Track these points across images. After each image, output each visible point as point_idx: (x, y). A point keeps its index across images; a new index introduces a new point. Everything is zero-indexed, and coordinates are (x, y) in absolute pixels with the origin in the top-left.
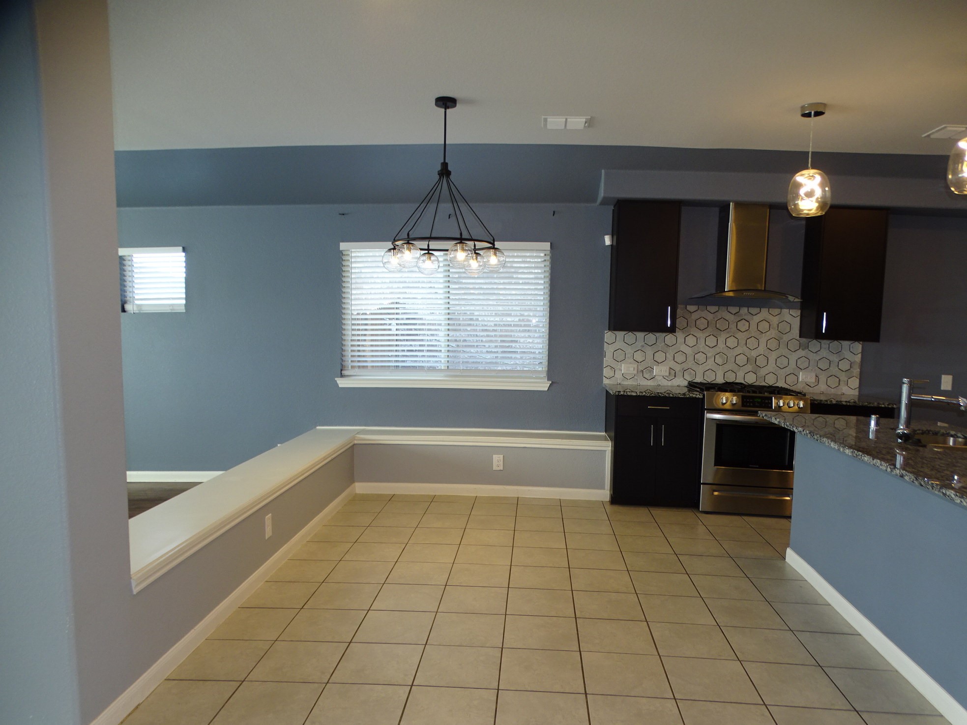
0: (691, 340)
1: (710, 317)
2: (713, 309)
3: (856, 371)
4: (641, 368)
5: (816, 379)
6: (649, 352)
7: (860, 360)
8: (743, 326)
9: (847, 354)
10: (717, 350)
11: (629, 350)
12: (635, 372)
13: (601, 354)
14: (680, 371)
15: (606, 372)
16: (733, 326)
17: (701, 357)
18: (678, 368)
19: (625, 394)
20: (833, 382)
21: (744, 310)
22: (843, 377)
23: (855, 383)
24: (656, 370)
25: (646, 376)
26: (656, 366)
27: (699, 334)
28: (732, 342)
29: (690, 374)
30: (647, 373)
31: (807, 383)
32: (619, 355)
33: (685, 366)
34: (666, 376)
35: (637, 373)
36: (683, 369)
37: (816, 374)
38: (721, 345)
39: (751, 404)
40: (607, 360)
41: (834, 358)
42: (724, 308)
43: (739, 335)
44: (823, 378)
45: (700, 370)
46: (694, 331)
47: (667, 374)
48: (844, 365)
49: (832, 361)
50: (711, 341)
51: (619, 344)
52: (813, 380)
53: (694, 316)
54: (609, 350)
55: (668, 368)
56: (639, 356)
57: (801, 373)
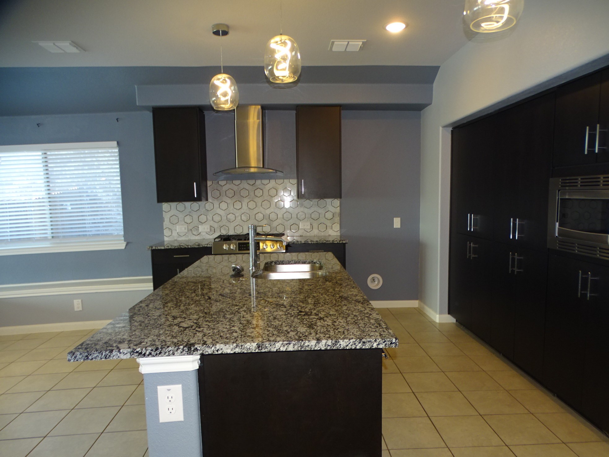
0: (224, 206)
1: (235, 188)
2: (237, 182)
3: (337, 219)
4: (190, 228)
5: (311, 226)
6: (195, 216)
7: (339, 211)
8: (259, 193)
9: (330, 208)
10: (242, 211)
11: (181, 216)
12: (186, 231)
13: (162, 220)
14: (217, 227)
15: (166, 232)
16: (252, 194)
17: (231, 217)
18: (216, 225)
19: (156, 248)
20: (322, 228)
21: (258, 182)
22: (329, 223)
23: (337, 227)
24: (201, 228)
25: (194, 233)
26: (201, 225)
27: (229, 201)
28: (252, 205)
29: (225, 229)
30: (195, 231)
31: (305, 230)
32: (174, 220)
33: (221, 224)
34: (209, 232)
35: (188, 230)
36: (219, 226)
37: (311, 223)
38: (245, 207)
39: (245, 248)
40: (166, 223)
41: (322, 211)
42: (244, 182)
43: (256, 199)
44: (315, 225)
45: (231, 226)
46: (225, 199)
47: (209, 230)
48: (329, 215)
49: (321, 213)
50: (238, 205)
51: (173, 212)
52: (309, 227)
53: (225, 188)
54: (166, 216)
55: (209, 227)
56: (188, 219)
57: (300, 223)
